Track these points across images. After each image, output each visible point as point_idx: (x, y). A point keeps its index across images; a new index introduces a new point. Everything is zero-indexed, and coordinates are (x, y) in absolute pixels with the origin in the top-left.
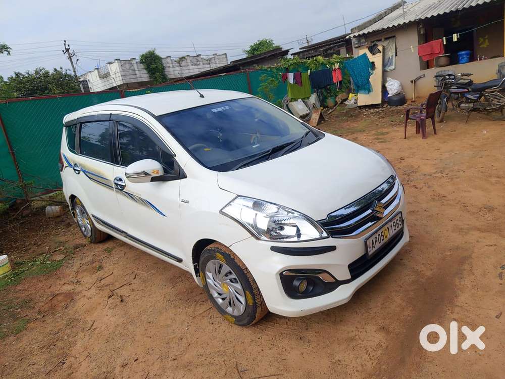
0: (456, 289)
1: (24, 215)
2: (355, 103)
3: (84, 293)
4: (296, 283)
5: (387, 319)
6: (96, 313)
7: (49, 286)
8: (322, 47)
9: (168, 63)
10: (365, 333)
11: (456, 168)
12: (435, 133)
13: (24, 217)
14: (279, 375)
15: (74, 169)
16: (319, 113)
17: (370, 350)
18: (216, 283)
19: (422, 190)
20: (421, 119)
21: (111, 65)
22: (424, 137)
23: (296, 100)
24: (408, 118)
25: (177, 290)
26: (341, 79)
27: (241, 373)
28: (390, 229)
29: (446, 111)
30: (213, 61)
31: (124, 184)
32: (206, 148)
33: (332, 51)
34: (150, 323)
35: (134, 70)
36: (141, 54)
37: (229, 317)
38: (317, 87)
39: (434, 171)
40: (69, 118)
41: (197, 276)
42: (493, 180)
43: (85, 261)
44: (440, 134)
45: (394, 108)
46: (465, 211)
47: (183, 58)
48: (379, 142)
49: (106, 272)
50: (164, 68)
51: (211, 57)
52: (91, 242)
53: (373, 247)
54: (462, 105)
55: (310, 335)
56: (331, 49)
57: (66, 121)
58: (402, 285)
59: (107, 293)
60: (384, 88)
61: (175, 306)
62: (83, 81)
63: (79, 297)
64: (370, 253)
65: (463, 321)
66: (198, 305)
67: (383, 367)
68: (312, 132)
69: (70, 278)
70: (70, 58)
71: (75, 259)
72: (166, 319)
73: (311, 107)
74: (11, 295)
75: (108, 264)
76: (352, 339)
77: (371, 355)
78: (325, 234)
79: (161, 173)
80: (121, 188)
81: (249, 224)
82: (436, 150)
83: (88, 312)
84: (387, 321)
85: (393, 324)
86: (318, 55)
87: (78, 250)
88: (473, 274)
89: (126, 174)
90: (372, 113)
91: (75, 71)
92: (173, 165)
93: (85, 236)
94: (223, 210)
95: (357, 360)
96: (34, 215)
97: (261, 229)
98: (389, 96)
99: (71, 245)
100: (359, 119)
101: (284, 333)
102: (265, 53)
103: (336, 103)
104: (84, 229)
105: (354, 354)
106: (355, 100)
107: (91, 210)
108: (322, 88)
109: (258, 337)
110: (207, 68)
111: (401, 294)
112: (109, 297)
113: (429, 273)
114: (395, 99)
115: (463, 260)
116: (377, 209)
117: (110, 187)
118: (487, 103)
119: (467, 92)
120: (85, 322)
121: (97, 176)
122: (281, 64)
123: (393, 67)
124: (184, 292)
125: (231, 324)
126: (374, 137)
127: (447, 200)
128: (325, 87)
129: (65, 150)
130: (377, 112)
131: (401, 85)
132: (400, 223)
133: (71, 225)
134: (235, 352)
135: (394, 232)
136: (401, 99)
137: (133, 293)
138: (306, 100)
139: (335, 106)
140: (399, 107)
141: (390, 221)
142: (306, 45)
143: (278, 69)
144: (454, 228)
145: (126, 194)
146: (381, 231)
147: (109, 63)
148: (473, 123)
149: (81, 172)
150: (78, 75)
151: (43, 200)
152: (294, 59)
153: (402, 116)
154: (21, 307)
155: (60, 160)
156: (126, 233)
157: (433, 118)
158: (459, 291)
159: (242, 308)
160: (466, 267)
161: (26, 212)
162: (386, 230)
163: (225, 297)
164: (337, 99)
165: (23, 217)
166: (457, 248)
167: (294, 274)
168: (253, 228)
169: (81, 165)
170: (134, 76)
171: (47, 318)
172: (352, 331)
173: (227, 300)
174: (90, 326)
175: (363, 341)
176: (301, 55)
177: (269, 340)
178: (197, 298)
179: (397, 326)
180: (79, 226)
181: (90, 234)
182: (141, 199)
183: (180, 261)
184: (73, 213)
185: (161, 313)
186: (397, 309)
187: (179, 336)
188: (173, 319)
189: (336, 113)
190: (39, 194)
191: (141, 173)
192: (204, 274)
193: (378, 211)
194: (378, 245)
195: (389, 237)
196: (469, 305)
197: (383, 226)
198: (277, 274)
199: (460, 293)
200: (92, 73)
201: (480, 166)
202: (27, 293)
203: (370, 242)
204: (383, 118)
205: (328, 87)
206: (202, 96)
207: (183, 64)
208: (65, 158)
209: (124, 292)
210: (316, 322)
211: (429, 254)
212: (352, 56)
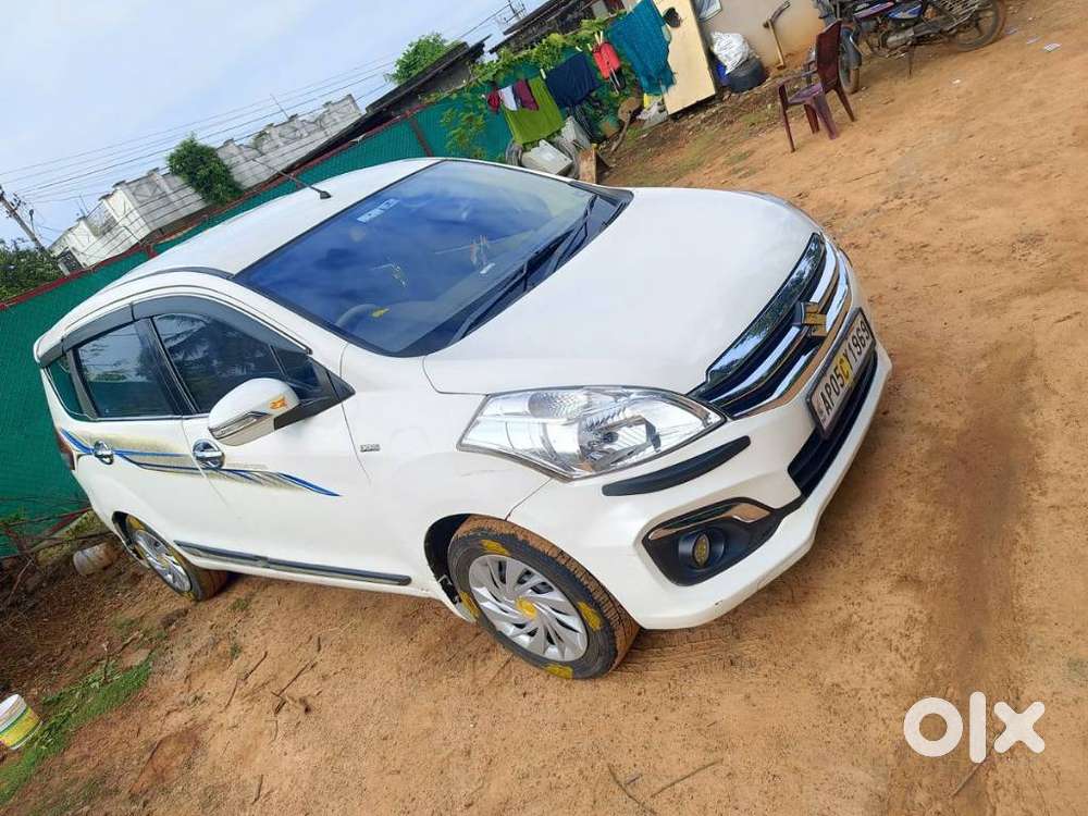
0: (1030, 439)
1: (30, 589)
2: (661, 111)
3: (218, 719)
4: (685, 548)
5: (905, 555)
6: (260, 755)
7: (136, 729)
8: (550, 13)
9: (232, 155)
10: (868, 603)
11: (925, 177)
12: (853, 118)
13: (32, 593)
14: (713, 764)
15: (97, 456)
16: (594, 157)
17: (894, 637)
18: (503, 606)
19: (873, 246)
20: (814, 98)
21: (111, 200)
22: (832, 133)
23: (535, 144)
24: (786, 105)
25: (420, 645)
26: (617, 66)
27: (629, 787)
28: (850, 354)
29: (860, 64)
30: (327, 120)
31: (219, 454)
32: (376, 310)
33: (576, 15)
34: (385, 739)
35: (164, 196)
36: (167, 154)
37: (557, 669)
38: (569, 102)
39: (882, 199)
40: (44, 345)
41: (455, 603)
42: (1015, 175)
43: (197, 646)
44: (864, 117)
45: (746, 95)
46: (981, 263)
47: (262, 134)
48: (740, 177)
49: (250, 656)
50: (227, 170)
51: (321, 112)
52: (197, 600)
53: (828, 408)
54: (891, 39)
55: (750, 648)
56: (570, 10)
57: (41, 353)
58: (910, 470)
59: (268, 703)
60: (712, 59)
61: (429, 682)
62: (63, 255)
63: (209, 732)
64: (825, 425)
65: (1074, 506)
66: (479, 663)
67: (939, 667)
68: (601, 197)
69: (176, 697)
70: (13, 213)
71: (175, 649)
72: (419, 718)
73: (571, 149)
74: (57, 779)
75: (249, 637)
76: (846, 627)
77: (902, 650)
78: (714, 418)
79: (292, 402)
80: (216, 465)
81: (535, 453)
82: (868, 152)
83: (241, 758)
84: (908, 560)
85: (923, 563)
86: (549, 33)
87: (173, 627)
88: (1055, 393)
89: (211, 430)
90: (704, 121)
91: (35, 240)
92: (314, 375)
93: (180, 592)
94: (464, 442)
95: (876, 670)
96: (53, 579)
97: (566, 454)
98: (727, 72)
99: (153, 622)
100: (681, 143)
101: (692, 664)
102: (433, 66)
103: (621, 124)
104: (170, 577)
105: (862, 660)
106: (659, 104)
107: (169, 533)
108: (580, 102)
109: (637, 690)
110: (320, 139)
111: (914, 490)
112: (278, 710)
113: (957, 423)
114: (742, 74)
115: (1021, 370)
116: (810, 320)
117: (191, 470)
118: (943, 17)
119: (891, 7)
120: (242, 787)
121: (154, 454)
122: (477, 76)
123: (717, 6)
124: (438, 645)
125: (565, 682)
126: (726, 171)
127: (934, 252)
128: (587, 98)
129: (62, 420)
130: (714, 115)
131: (747, 40)
132: (865, 335)
133: (141, 577)
134: (596, 742)
135: (860, 359)
136: (755, 72)
137: (325, 684)
138: (557, 139)
139: (620, 131)
140: (755, 89)
141: (844, 337)
142: (514, 21)
143: (474, 90)
144: (972, 306)
145: (231, 474)
146: (833, 366)
147: (105, 197)
148: (923, 71)
149: (116, 458)
150: (46, 245)
151: (61, 544)
152: (500, 57)
153: (769, 106)
154: (89, 799)
155: (61, 444)
156: (264, 559)
157: (837, 87)
158: (1038, 440)
159: (579, 641)
160: (1033, 381)
161: (32, 583)
162: (842, 361)
163: (533, 628)
164: (620, 116)
165: (31, 595)
166: (998, 348)
167: (674, 531)
168: (546, 458)
169: (110, 442)
170: (170, 209)
171: (153, 806)
172: (840, 608)
173: (541, 634)
174: (255, 790)
175: (871, 623)
176: (513, 44)
177: (664, 690)
178: (471, 648)
179: (934, 564)
180: (157, 574)
181: (187, 584)
182: (270, 475)
183: (406, 581)
184: (135, 551)
185: (402, 708)
186: (920, 525)
187: (462, 747)
188: (434, 712)
189: (629, 145)
190: (47, 532)
191: (245, 417)
192: (470, 594)
193: (811, 325)
194: (837, 400)
195: (852, 374)
196: (1074, 465)
197: (834, 353)
198: (635, 544)
199: (1042, 443)
200: (76, 231)
201: (975, 155)
202: (91, 764)
203: (817, 400)
204: (731, 122)
205: (593, 94)
206: (325, 195)
207: (265, 147)
208: (70, 437)
209: (305, 687)
210: (751, 615)
211: (941, 382)
212: (622, 11)
